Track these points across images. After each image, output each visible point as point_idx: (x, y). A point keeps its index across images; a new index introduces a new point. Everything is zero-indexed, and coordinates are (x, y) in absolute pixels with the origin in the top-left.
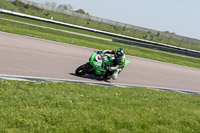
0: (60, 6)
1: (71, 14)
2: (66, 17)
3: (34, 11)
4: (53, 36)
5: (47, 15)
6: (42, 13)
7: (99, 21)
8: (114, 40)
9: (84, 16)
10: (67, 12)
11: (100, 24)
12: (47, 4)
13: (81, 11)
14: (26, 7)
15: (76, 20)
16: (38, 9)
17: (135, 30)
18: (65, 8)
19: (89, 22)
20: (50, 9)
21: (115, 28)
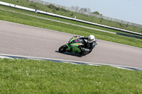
0: (82, 9)
1: (89, 14)
2: (86, 17)
3: (63, 12)
5: (72, 15)
6: (68, 14)
7: (110, 19)
8: (117, 33)
9: (98, 16)
10: (86, 13)
11: (110, 22)
12: (73, 7)
13: (97, 13)
14: (58, 9)
15: (92, 19)
16: (65, 11)
17: (135, 27)
18: (85, 10)
19: (101, 20)
20: (74, 11)
21: (121, 25)
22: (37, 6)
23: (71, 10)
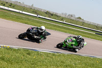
0: (69, 15)
1: (74, 19)
2: (72, 21)
3: (56, 17)
4: (65, 30)
5: (62, 19)
6: (60, 18)
7: (89, 23)
8: (96, 33)
9: (81, 20)
10: (72, 18)
11: (89, 25)
12: (63, 14)
13: (80, 18)
14: (52, 15)
15: (77, 22)
16: (58, 16)
18: (72, 16)
19: (83, 23)
20: (64, 16)
21: (97, 27)
22: (38, 12)
23: (61, 15)
